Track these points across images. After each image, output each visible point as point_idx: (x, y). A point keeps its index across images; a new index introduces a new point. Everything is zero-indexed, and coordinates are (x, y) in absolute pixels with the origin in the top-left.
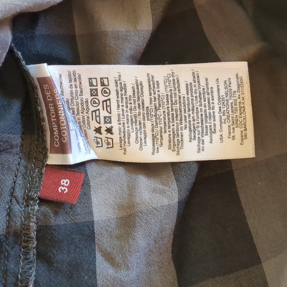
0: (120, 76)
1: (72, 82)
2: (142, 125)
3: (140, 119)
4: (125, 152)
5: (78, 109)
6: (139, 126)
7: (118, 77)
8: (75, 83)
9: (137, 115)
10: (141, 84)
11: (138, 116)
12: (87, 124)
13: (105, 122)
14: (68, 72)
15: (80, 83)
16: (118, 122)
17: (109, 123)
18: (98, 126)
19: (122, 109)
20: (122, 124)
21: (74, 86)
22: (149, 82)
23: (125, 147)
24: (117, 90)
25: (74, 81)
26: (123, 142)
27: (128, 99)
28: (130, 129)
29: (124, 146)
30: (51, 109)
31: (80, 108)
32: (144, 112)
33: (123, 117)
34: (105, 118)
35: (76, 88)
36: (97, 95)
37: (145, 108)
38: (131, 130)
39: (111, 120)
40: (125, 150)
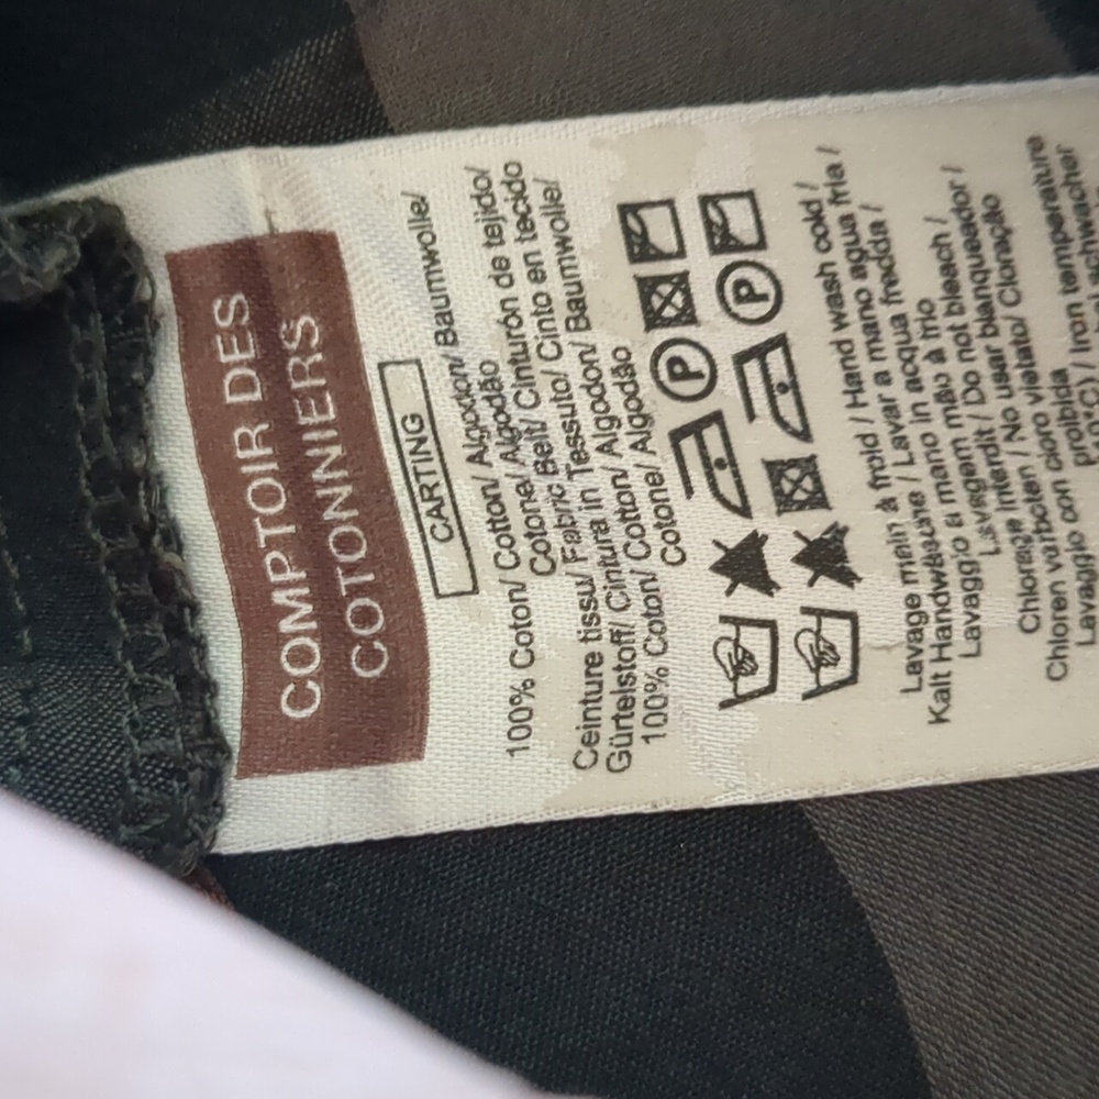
0: (835, 170)
1: (502, 243)
2: (1050, 499)
3: (1022, 461)
4: (938, 707)
5: (571, 427)
6: (1028, 506)
7: (822, 177)
8: (528, 247)
9: (1001, 434)
10: (994, 215)
11: (1009, 438)
12: (658, 526)
13: (785, 503)
14: (472, 175)
15: (564, 243)
16: (872, 492)
17: (813, 507)
18: (734, 531)
19: (882, 399)
20: (906, 507)
21: (519, 270)
22: (1049, 194)
23: (942, 668)
24: (828, 270)
25: (518, 234)
26: (930, 631)
27: (915, 328)
28: (970, 530)
29: (941, 659)
30: (246, 462)
31: (586, 418)
32: (1040, 407)
33: (903, 456)
34: (775, 469)
35: (536, 280)
36: (688, 316)
37: (1045, 381)
38: (979, 545)
39: (817, 480)
40: (944, 692)
